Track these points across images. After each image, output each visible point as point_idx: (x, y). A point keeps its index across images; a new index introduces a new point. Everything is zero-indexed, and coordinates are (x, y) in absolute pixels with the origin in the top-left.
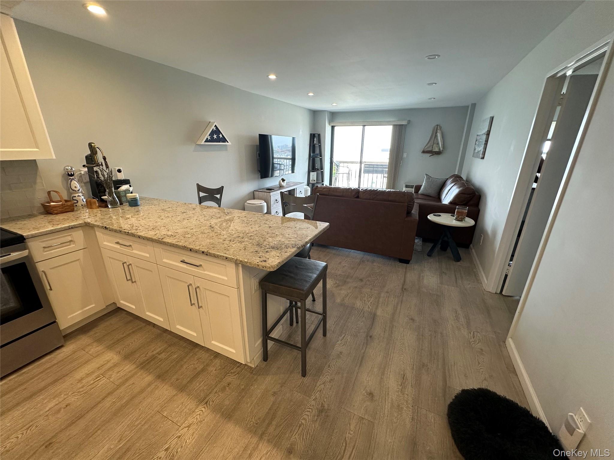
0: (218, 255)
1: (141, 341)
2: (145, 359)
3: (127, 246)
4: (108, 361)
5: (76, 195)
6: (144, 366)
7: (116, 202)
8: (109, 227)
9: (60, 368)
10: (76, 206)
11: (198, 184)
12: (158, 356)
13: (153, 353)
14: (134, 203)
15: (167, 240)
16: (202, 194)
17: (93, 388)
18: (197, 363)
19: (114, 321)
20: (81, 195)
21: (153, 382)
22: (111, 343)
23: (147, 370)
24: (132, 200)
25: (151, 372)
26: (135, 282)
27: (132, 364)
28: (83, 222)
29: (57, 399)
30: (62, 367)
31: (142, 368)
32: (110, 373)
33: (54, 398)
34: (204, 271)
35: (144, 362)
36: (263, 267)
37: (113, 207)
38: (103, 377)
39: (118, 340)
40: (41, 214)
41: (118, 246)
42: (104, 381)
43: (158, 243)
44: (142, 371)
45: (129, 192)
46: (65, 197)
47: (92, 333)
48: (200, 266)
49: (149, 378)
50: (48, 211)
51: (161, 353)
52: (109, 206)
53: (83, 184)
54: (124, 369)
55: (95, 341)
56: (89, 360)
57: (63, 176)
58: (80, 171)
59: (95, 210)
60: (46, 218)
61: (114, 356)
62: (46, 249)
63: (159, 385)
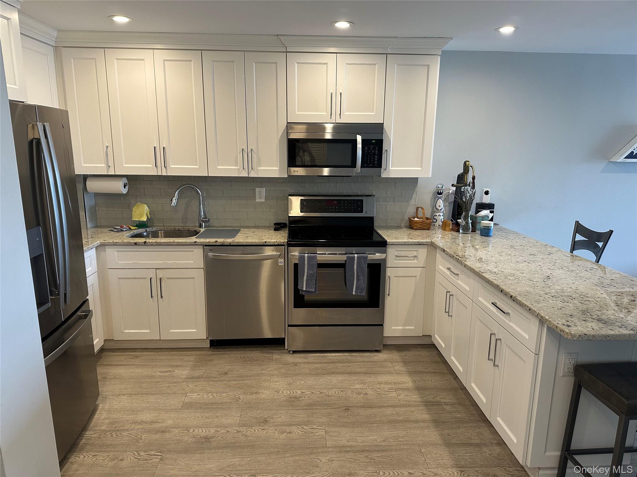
0: (523, 303)
1: (436, 384)
2: (432, 400)
3: (455, 274)
4: (404, 383)
5: (438, 214)
6: (428, 404)
7: (469, 228)
8: (446, 251)
9: (372, 366)
10: (434, 225)
11: (577, 222)
12: (444, 405)
13: (441, 400)
14: (486, 232)
15: (486, 275)
16: (579, 238)
17: (385, 394)
18: (475, 436)
19: (424, 353)
20: (441, 215)
21: (427, 421)
22: (414, 370)
23: (428, 409)
24: (485, 229)
25: (431, 414)
26: (451, 316)
27: (420, 397)
28: (430, 241)
29: (362, 385)
30: (374, 366)
31: (425, 405)
32: (401, 392)
33: (361, 383)
34: (510, 321)
35: (430, 402)
36: (561, 331)
37: (464, 233)
38: (394, 392)
39: (419, 372)
40: (406, 227)
41: (448, 272)
42: (394, 394)
43: (478, 276)
44: (424, 408)
45: (487, 218)
46: (428, 215)
47: (403, 354)
48: (507, 314)
49: (426, 416)
50: (411, 225)
51: (448, 405)
52: (461, 231)
53: (447, 204)
54: (412, 397)
55: (403, 361)
56: (392, 373)
57: (434, 194)
58: (450, 190)
59: (446, 233)
60: (407, 231)
61: (410, 382)
62: (397, 258)
63: (431, 427)
